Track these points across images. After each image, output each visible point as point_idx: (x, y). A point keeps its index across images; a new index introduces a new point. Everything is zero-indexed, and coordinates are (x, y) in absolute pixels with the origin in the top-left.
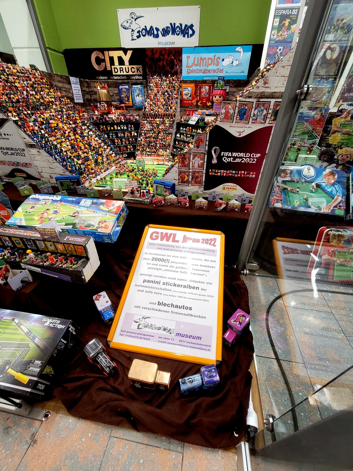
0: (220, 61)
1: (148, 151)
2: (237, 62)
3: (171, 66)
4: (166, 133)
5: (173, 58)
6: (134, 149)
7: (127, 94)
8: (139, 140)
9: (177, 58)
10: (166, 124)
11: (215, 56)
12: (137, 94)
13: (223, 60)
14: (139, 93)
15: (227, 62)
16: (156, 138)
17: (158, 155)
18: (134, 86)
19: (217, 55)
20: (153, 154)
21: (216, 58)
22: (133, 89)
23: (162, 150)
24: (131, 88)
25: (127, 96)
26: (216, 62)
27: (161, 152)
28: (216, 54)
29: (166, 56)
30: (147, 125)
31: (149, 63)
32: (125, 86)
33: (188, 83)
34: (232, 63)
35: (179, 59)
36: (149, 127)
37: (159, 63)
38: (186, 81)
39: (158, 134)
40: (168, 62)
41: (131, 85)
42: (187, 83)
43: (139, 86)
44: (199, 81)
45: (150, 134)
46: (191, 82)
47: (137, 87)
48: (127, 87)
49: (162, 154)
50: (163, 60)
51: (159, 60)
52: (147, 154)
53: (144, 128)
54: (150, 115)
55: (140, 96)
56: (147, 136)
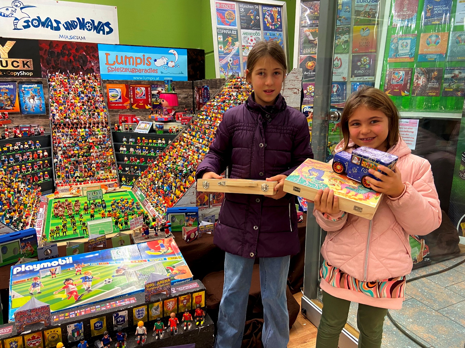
0: (152, 61)
1: (77, 176)
2: (173, 64)
3: (82, 62)
4: (101, 147)
5: (84, 53)
6: (51, 176)
7: (11, 96)
8: (57, 162)
9: (91, 54)
10: (97, 134)
11: (144, 56)
12: (30, 96)
13: (155, 60)
14: (34, 94)
15: (160, 63)
16: (86, 156)
17: (100, 180)
18: (23, 86)
19: (147, 55)
20: (88, 179)
21: (146, 58)
22: (23, 89)
23: (103, 172)
24: (20, 88)
25: (9, 98)
26: (146, 62)
27: (102, 174)
28: (145, 54)
29: (74, 51)
30: (63, 138)
31: (46, 57)
32: (6, 85)
33: (116, 83)
34: (167, 64)
35: (93, 55)
36: (68, 141)
37: (61, 58)
38: (113, 81)
39: (90, 149)
40: (77, 57)
41: (19, 84)
42: (114, 83)
43: (36, 85)
44: (131, 82)
45: (74, 150)
46: (120, 82)
47: (30, 88)
48: (12, 87)
49: (104, 177)
50: (69, 55)
51: (63, 54)
52: (78, 181)
53: (60, 143)
54: (65, 125)
55: (35, 99)
56: (70, 154)
